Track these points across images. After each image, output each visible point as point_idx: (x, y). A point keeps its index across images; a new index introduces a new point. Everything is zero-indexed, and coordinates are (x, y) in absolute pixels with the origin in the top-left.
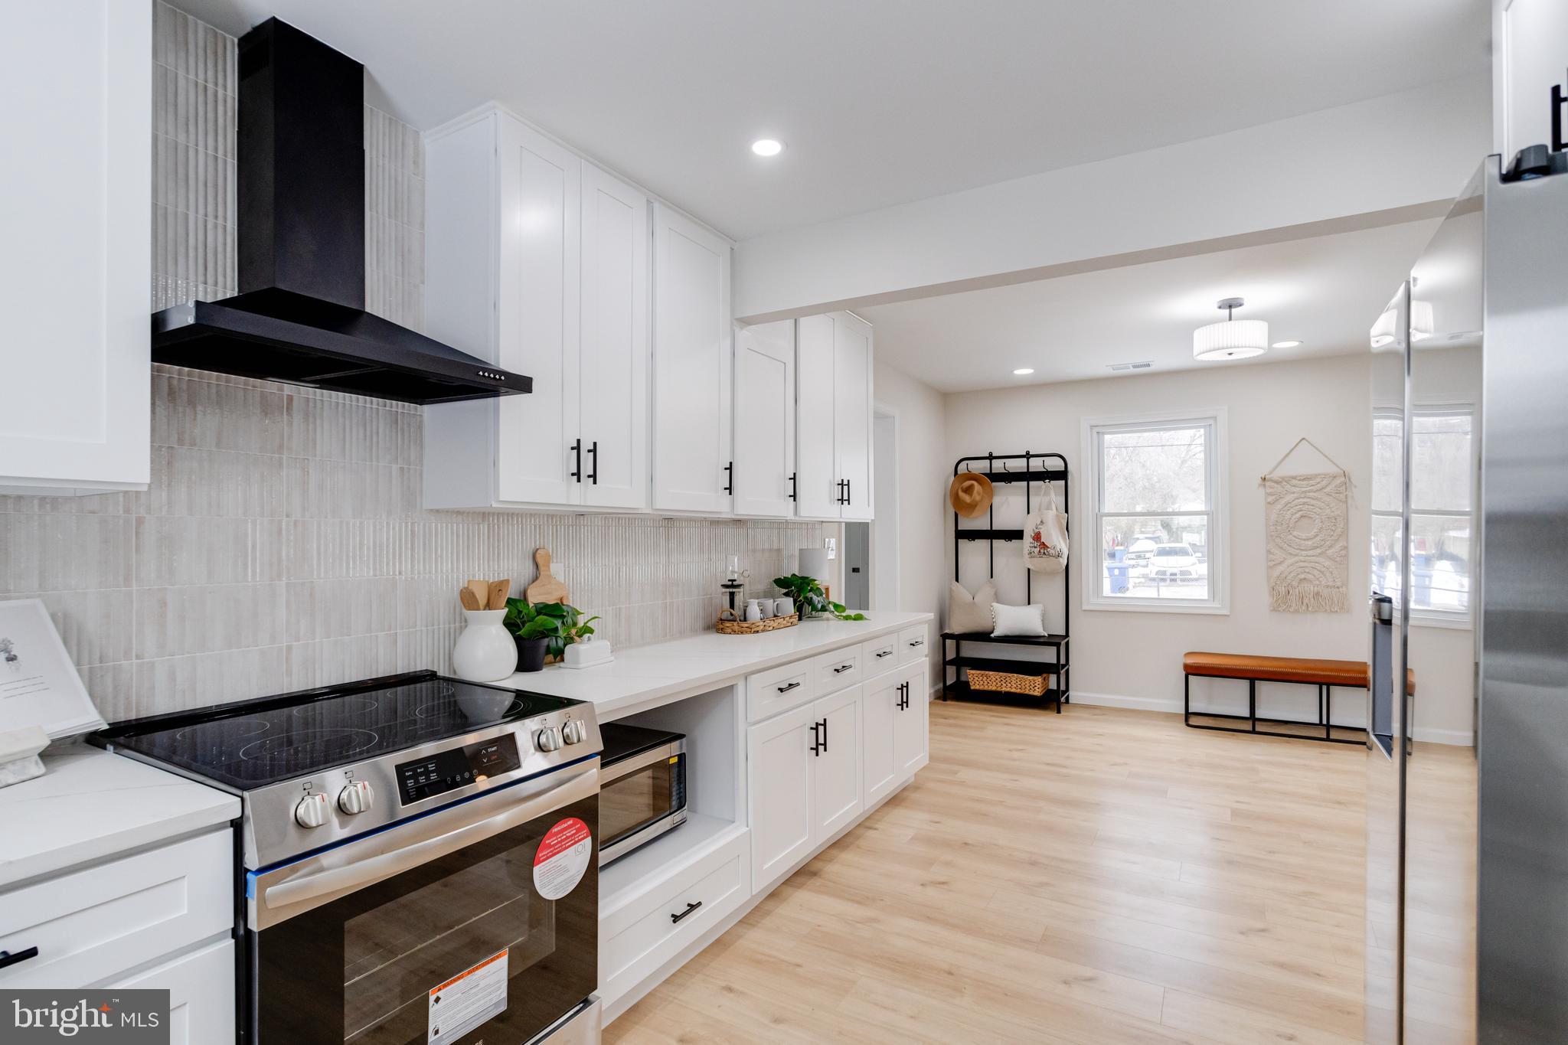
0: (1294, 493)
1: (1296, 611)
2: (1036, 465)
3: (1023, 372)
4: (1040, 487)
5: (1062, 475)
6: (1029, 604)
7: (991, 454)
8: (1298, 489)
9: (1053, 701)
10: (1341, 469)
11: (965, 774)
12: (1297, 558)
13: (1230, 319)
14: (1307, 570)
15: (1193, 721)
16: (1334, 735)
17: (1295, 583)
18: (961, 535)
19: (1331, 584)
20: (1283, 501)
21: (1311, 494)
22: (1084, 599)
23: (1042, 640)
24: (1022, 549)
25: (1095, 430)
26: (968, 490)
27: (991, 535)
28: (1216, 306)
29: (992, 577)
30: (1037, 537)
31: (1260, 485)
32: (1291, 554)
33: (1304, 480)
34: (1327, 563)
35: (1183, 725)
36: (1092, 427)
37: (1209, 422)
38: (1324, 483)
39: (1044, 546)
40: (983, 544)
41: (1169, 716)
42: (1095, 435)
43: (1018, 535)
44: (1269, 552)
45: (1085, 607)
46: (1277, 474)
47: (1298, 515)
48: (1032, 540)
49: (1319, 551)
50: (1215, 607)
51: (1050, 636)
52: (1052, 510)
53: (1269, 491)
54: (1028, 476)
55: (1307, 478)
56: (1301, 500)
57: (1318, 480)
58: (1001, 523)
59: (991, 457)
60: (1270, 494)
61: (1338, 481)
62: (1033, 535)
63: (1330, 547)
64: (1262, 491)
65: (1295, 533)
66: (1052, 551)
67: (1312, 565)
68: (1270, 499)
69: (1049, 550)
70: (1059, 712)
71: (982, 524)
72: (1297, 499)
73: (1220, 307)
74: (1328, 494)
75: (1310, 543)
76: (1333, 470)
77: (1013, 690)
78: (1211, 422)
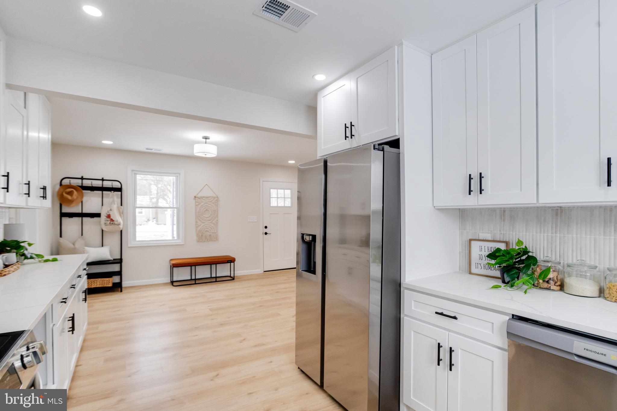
0: (204, 202)
1: (204, 241)
2: (107, 184)
3: (107, 142)
4: (109, 194)
5: (120, 190)
6: (102, 246)
7: (82, 177)
8: (205, 201)
9: (117, 287)
10: (216, 195)
11: (102, 327)
12: (205, 224)
13: (206, 143)
14: (207, 228)
15: (175, 284)
16: (218, 280)
17: (204, 232)
18: (63, 215)
19: (214, 232)
20: (201, 205)
21: (209, 203)
22: (128, 243)
23: (110, 262)
24: (100, 222)
25: (134, 172)
26: (70, 193)
27: (82, 215)
28: (202, 137)
29: (82, 235)
30: (109, 216)
31: (194, 199)
32: (203, 222)
33: (207, 198)
34: (213, 225)
35: (172, 286)
36: (133, 171)
37: (177, 175)
38: (212, 200)
39: (112, 220)
40: (77, 220)
41: (165, 284)
42: (133, 174)
43: (98, 215)
44: (196, 222)
45: (130, 246)
46: (199, 196)
47: (205, 209)
48: (106, 218)
49: (210, 221)
50: (180, 242)
51: (114, 259)
52: (115, 204)
53: (197, 201)
54: (102, 189)
55: (207, 197)
56: (206, 205)
57: (210, 198)
58: (87, 209)
59: (82, 178)
60: (197, 202)
61: (216, 199)
62: (106, 215)
63: (213, 220)
64: (194, 201)
65: (204, 215)
66: (116, 222)
67: (209, 226)
68: (197, 204)
69: (114, 222)
70: (121, 291)
71: (77, 210)
72: (205, 204)
73: (203, 138)
74: (213, 203)
75: (208, 219)
76: (214, 195)
77: (98, 286)
78: (178, 175)
